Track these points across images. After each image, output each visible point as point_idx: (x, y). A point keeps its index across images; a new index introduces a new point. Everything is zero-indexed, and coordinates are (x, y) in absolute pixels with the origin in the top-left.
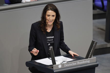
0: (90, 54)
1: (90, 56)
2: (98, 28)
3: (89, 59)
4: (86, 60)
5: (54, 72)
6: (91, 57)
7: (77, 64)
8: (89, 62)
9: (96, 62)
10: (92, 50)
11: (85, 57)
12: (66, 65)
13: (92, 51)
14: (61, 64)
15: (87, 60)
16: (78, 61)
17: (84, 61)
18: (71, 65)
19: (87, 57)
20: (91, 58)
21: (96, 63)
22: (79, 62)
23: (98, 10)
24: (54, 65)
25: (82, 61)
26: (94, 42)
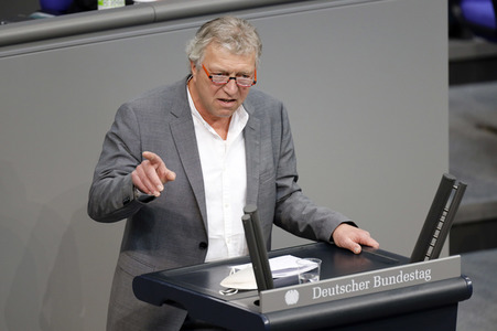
0: (434, 241)
1: (431, 249)
2: (480, 126)
3: (426, 262)
4: (413, 269)
5: (266, 322)
6: (436, 255)
7: (371, 285)
8: (426, 276)
9: (463, 277)
10: (443, 219)
11: (408, 254)
12: (322, 293)
13: (440, 224)
14: (297, 289)
15: (420, 268)
16: (376, 274)
17: (405, 271)
18: (344, 290)
19: (419, 255)
20: (437, 257)
21: (462, 284)
22: (383, 275)
23: (478, 41)
24: (263, 292)
25: (396, 273)
26: (453, 182)
